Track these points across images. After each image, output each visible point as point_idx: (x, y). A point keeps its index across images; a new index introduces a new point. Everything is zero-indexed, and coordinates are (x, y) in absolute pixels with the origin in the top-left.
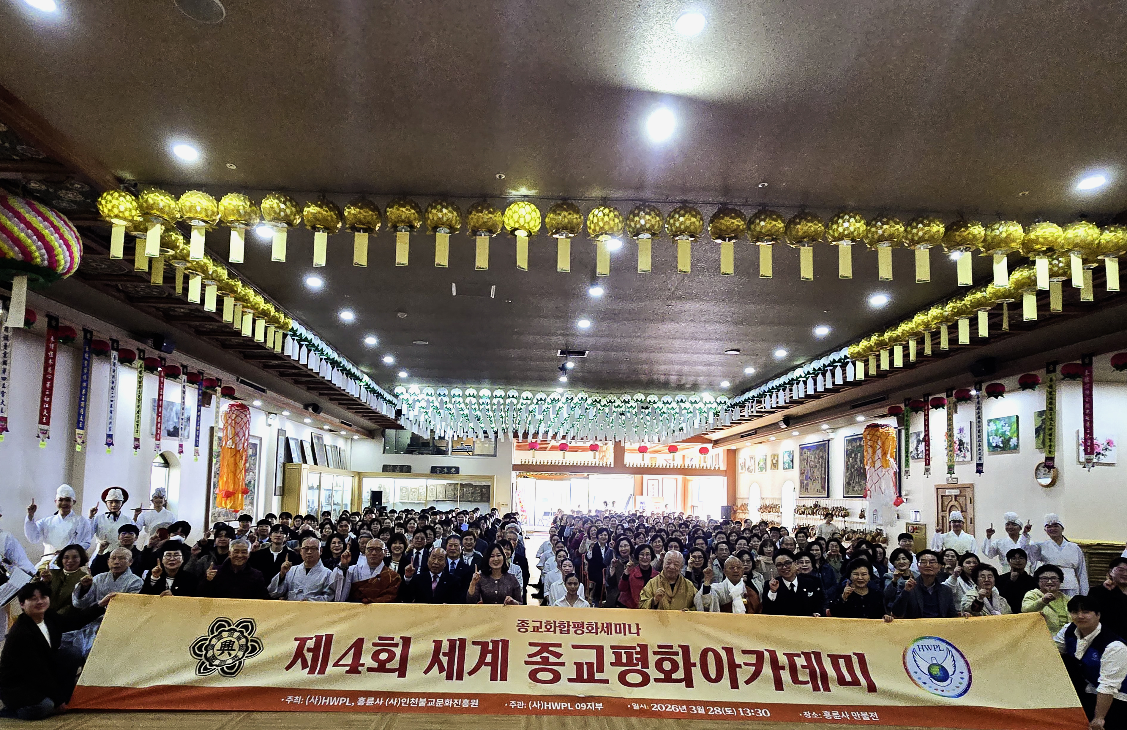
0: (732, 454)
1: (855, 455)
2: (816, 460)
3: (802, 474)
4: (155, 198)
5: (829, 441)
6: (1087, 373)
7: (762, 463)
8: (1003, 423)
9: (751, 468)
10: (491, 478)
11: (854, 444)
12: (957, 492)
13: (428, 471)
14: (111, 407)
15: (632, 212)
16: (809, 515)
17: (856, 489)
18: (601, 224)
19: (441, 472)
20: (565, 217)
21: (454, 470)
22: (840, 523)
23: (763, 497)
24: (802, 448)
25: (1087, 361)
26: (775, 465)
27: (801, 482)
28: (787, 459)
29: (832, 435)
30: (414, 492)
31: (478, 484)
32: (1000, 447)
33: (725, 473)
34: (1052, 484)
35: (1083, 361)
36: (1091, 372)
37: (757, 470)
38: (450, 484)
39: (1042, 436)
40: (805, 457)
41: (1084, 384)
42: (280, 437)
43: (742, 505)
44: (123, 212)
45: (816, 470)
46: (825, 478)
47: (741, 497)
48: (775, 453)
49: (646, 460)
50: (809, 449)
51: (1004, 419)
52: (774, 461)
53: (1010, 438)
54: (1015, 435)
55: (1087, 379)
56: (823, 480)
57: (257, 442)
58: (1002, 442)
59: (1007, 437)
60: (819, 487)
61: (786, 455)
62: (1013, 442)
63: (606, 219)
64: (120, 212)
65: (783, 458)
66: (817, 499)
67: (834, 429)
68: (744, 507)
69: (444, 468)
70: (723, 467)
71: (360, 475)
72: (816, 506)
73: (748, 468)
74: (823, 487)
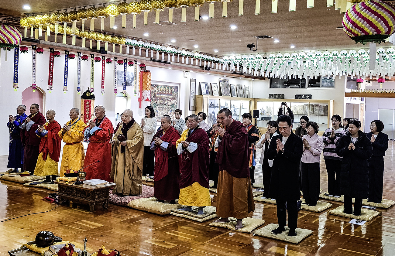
13: (294, 97)
14: (79, 77)
31: (322, 105)
42: (192, 83)
57: (178, 86)
69: (303, 95)
71: (256, 101)
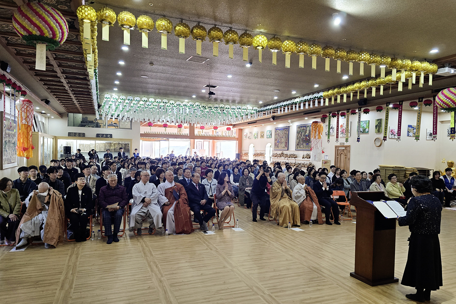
0: (241, 130)
1: (301, 133)
2: (283, 135)
3: (276, 140)
4: (109, 13)
5: (289, 127)
6: (400, 107)
7: (255, 136)
8: (363, 123)
9: (250, 137)
10: (131, 140)
11: (301, 128)
12: (344, 148)
13: (95, 136)
15: (298, 43)
16: (278, 158)
17: (301, 147)
18: (290, 48)
19: (102, 137)
20: (277, 43)
21: (109, 136)
22: (293, 160)
23: (256, 150)
24: (276, 129)
25: (401, 103)
26: (262, 136)
27: (275, 144)
28: (269, 133)
29: (291, 124)
30: (87, 147)
31: (123, 143)
32: (362, 132)
33: (237, 139)
34: (380, 146)
35: (399, 103)
36: (402, 107)
37: (253, 138)
38: (108, 143)
39: (378, 128)
40: (278, 133)
41: (399, 111)
43: (245, 153)
44: (92, 17)
45: (282, 139)
46: (287, 142)
47: (245, 149)
48: (263, 131)
49: (204, 132)
50: (280, 130)
51: (364, 121)
52: (262, 135)
53: (366, 129)
54: (368, 127)
55: (400, 110)
56: (286, 143)
58: (363, 130)
59: (365, 128)
60: (283, 145)
61: (268, 132)
62: (367, 130)
63: (292, 46)
64: (91, 17)
65: (266, 133)
66: (283, 151)
67: (292, 122)
68: (247, 154)
69: (104, 134)
70: (237, 137)
71: (56, 138)
72: (282, 154)
73: (249, 137)
74: (286, 146)
